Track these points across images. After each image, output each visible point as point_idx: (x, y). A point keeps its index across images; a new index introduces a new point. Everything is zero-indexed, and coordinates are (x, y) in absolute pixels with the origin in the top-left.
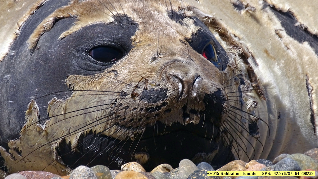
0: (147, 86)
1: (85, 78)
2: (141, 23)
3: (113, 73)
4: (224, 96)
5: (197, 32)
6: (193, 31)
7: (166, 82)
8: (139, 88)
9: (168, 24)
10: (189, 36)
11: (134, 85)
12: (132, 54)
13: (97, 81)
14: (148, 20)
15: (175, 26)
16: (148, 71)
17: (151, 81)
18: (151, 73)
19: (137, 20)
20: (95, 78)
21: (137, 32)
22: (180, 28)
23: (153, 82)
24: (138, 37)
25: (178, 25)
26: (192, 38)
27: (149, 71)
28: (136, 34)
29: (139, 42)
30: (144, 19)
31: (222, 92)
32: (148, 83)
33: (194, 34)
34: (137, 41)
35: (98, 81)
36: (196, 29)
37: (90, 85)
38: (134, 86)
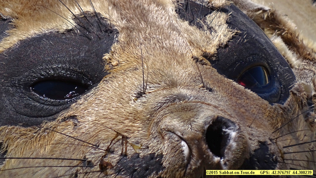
0: (126, 149)
1: (24, 132)
2: (123, 28)
3: (71, 122)
4: (273, 154)
5: (229, 41)
6: (219, 41)
7: (158, 141)
8: (112, 152)
9: (174, 29)
10: (212, 50)
11: (104, 146)
12: (103, 86)
13: (45, 137)
14: (137, 23)
15: (187, 30)
16: (128, 119)
17: (133, 141)
18: (133, 123)
19: (118, 24)
20: (43, 132)
21: (115, 46)
22: (197, 34)
23: (137, 143)
24: (116, 56)
25: (192, 29)
26: (218, 54)
27: (130, 118)
28: (113, 50)
29: (117, 65)
30: (128, 21)
31: (270, 148)
32: (128, 144)
33: (223, 46)
34: (114, 63)
35: (47, 137)
36: (228, 36)
37: (34, 144)
38: (104, 149)
